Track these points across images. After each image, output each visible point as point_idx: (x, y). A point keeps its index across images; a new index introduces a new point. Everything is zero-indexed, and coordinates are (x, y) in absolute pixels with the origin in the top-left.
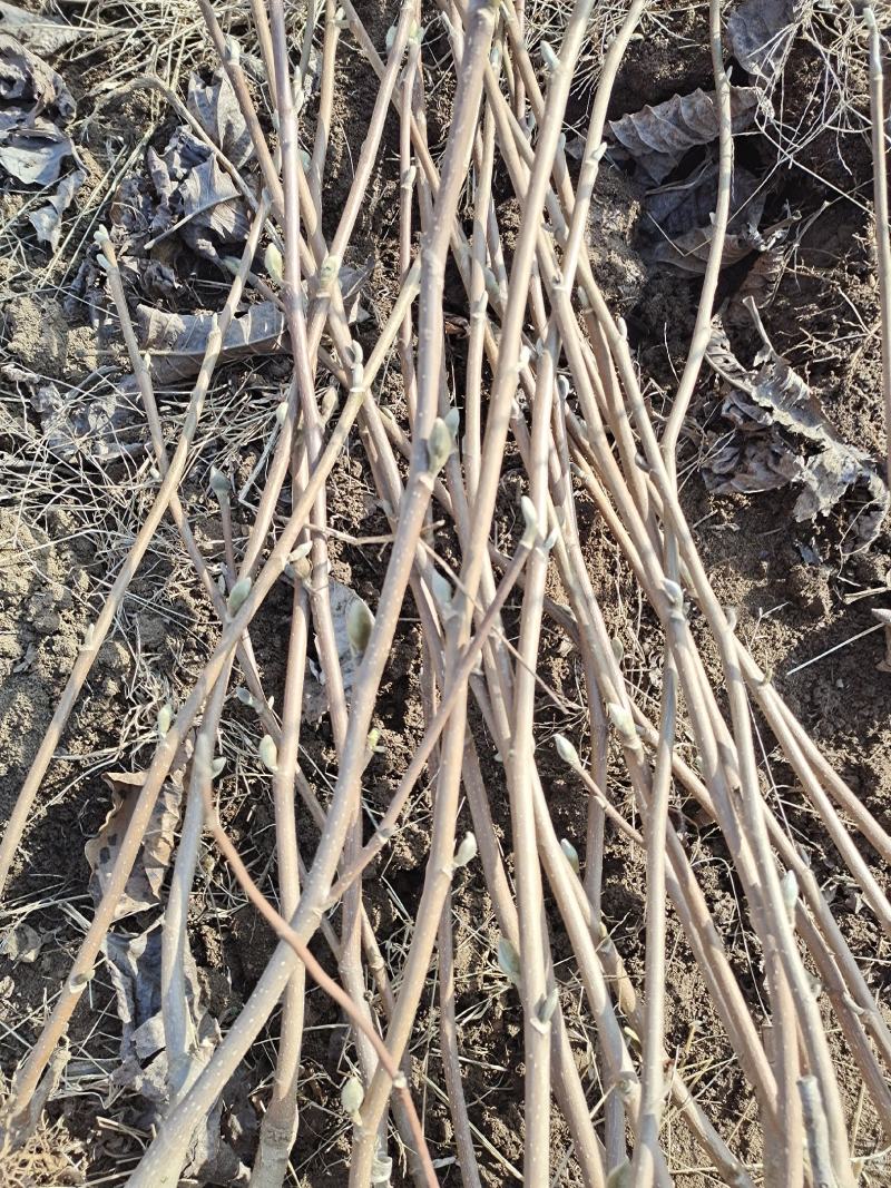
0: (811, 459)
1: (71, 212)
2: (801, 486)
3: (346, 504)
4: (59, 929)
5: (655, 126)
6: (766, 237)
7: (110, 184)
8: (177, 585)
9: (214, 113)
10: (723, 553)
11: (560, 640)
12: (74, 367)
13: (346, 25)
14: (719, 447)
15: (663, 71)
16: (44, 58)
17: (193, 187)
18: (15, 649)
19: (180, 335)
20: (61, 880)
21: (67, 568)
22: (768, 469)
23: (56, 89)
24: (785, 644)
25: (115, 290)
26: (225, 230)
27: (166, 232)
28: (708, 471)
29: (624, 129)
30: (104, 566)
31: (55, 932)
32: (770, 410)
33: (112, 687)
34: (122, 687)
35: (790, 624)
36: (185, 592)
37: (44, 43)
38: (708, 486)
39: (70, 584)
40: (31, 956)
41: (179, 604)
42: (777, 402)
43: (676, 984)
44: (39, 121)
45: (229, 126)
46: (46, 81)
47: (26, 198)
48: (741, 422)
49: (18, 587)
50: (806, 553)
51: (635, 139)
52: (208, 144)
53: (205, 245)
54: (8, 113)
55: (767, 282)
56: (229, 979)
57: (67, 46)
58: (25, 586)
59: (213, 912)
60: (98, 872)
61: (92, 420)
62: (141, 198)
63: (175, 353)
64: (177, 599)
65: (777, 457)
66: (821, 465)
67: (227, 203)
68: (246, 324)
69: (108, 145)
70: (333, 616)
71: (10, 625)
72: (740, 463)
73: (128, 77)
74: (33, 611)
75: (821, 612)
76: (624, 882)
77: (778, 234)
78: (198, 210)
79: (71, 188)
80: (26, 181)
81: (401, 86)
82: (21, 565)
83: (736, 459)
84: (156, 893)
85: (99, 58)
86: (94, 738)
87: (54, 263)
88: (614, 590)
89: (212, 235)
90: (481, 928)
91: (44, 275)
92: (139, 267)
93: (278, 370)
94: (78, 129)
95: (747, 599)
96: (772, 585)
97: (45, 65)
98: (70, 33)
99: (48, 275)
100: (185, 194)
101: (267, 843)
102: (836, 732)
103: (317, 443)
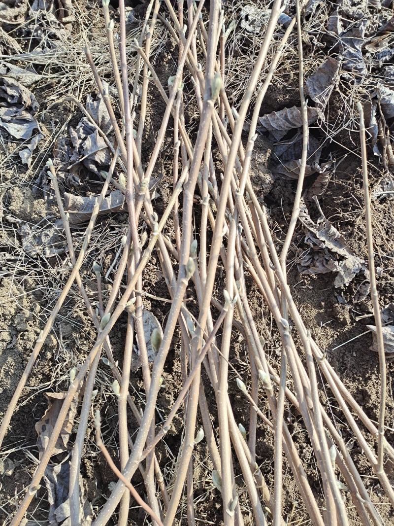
0: (341, 262)
1: (36, 150)
2: (337, 273)
3: (149, 276)
4: (23, 460)
5: (278, 120)
6: (322, 167)
7: (53, 139)
8: (78, 310)
9: (97, 112)
10: (306, 298)
11: (238, 336)
12: (36, 216)
13: (152, 79)
14: (304, 255)
15: (280, 98)
16: (26, 87)
17: (88, 143)
18: (8, 338)
19: (82, 205)
20: (24, 438)
21: (31, 303)
22: (323, 266)
23: (32, 100)
24: (332, 337)
25: (54, 185)
26: (101, 161)
27: (77, 162)
28: (299, 264)
29: (265, 120)
30: (47, 301)
31: (21, 461)
32: (324, 242)
33: (49, 355)
34: (53, 355)
35: (333, 328)
36: (81, 313)
37: (27, 81)
38: (299, 271)
39: (32, 310)
40: (10, 473)
41: (79, 319)
42: (326, 238)
43: (287, 485)
44: (24, 113)
45: (103, 118)
46: (27, 96)
47: (17, 145)
48: (312, 246)
49: (10, 312)
50: (340, 299)
51: (269, 125)
52: (95, 125)
53: (93, 167)
54: (11, 109)
55: (322, 185)
56: (96, 483)
57: (36, 82)
58: (13, 311)
59: (90, 453)
60: (41, 436)
61: (43, 238)
62: (66, 147)
63: (79, 212)
64: (77, 316)
65: (327, 261)
66: (345, 265)
67: (102, 150)
68: (109, 200)
69: (52, 123)
70: (144, 325)
71: (6, 327)
72: (312, 262)
73: (61, 95)
74: (16, 322)
75: (346, 324)
76: (265, 440)
77: (327, 166)
78: (90, 153)
79: (37, 141)
80: (18, 137)
81: (174, 107)
82: (12, 302)
83: (311, 260)
84: (65, 446)
85: (49, 86)
86: (40, 377)
87: (29, 172)
88: (261, 313)
89: (96, 163)
90: (205, 460)
92: (65, 176)
93: (122, 218)
94: (40, 116)
95: (316, 318)
96: (326, 311)
97: (27, 90)
98: (38, 77)
99: (26, 177)
100: (85, 147)
101: (114, 423)
102: (353, 375)
103: (138, 255)
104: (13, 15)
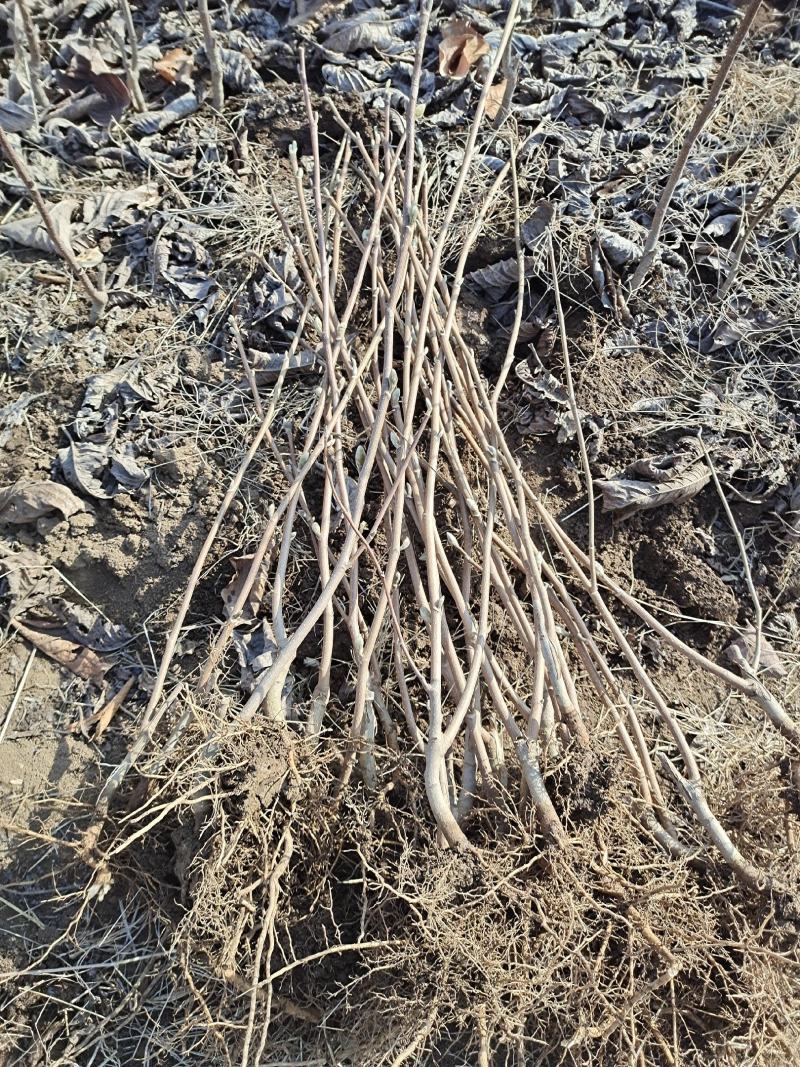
0: (562, 414)
1: (212, 311)
2: (559, 427)
5: (490, 274)
6: (545, 323)
7: (231, 299)
8: (265, 476)
9: (283, 268)
12: (213, 380)
13: (345, 229)
14: (523, 412)
15: (495, 250)
16: (200, 243)
17: (275, 298)
19: (269, 362)
21: (212, 467)
22: (544, 419)
23: (206, 257)
24: (560, 506)
26: (288, 318)
27: (262, 318)
28: (519, 424)
29: (478, 275)
32: (543, 393)
33: (236, 518)
34: (240, 518)
35: (562, 497)
36: (268, 479)
37: (201, 237)
38: (519, 431)
40: (190, 652)
42: (546, 389)
44: (197, 271)
45: (289, 273)
46: (201, 254)
47: (190, 305)
48: (531, 400)
49: (192, 473)
50: (569, 465)
51: (483, 280)
52: (280, 280)
53: (279, 324)
54: (181, 268)
55: (547, 344)
57: (211, 238)
58: (195, 472)
60: (227, 606)
62: (249, 304)
63: (266, 370)
65: (547, 413)
66: (568, 417)
67: (290, 306)
68: (298, 359)
69: (229, 282)
72: (533, 419)
73: (238, 252)
75: (576, 491)
77: (550, 321)
78: (276, 309)
79: (213, 300)
80: (191, 297)
81: (371, 254)
82: (194, 462)
83: (531, 417)
84: (255, 615)
85: (224, 244)
87: (205, 333)
88: (476, 479)
89: (281, 319)
91: (200, 339)
92: (249, 334)
94: (215, 274)
95: (541, 485)
96: (552, 478)
97: (200, 246)
98: (212, 233)
99: (202, 338)
100: (271, 301)
103: (337, 399)
104: (182, 168)
